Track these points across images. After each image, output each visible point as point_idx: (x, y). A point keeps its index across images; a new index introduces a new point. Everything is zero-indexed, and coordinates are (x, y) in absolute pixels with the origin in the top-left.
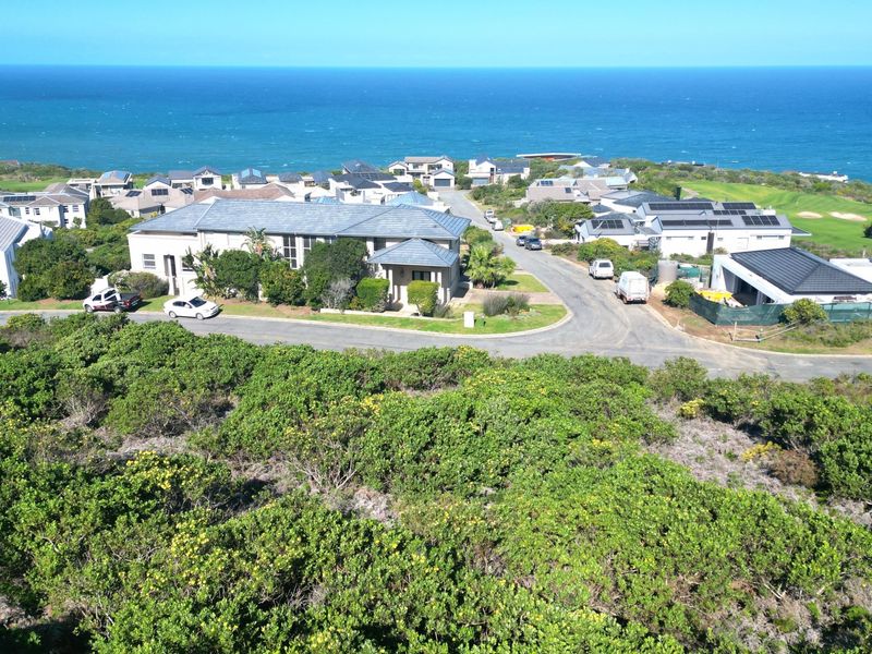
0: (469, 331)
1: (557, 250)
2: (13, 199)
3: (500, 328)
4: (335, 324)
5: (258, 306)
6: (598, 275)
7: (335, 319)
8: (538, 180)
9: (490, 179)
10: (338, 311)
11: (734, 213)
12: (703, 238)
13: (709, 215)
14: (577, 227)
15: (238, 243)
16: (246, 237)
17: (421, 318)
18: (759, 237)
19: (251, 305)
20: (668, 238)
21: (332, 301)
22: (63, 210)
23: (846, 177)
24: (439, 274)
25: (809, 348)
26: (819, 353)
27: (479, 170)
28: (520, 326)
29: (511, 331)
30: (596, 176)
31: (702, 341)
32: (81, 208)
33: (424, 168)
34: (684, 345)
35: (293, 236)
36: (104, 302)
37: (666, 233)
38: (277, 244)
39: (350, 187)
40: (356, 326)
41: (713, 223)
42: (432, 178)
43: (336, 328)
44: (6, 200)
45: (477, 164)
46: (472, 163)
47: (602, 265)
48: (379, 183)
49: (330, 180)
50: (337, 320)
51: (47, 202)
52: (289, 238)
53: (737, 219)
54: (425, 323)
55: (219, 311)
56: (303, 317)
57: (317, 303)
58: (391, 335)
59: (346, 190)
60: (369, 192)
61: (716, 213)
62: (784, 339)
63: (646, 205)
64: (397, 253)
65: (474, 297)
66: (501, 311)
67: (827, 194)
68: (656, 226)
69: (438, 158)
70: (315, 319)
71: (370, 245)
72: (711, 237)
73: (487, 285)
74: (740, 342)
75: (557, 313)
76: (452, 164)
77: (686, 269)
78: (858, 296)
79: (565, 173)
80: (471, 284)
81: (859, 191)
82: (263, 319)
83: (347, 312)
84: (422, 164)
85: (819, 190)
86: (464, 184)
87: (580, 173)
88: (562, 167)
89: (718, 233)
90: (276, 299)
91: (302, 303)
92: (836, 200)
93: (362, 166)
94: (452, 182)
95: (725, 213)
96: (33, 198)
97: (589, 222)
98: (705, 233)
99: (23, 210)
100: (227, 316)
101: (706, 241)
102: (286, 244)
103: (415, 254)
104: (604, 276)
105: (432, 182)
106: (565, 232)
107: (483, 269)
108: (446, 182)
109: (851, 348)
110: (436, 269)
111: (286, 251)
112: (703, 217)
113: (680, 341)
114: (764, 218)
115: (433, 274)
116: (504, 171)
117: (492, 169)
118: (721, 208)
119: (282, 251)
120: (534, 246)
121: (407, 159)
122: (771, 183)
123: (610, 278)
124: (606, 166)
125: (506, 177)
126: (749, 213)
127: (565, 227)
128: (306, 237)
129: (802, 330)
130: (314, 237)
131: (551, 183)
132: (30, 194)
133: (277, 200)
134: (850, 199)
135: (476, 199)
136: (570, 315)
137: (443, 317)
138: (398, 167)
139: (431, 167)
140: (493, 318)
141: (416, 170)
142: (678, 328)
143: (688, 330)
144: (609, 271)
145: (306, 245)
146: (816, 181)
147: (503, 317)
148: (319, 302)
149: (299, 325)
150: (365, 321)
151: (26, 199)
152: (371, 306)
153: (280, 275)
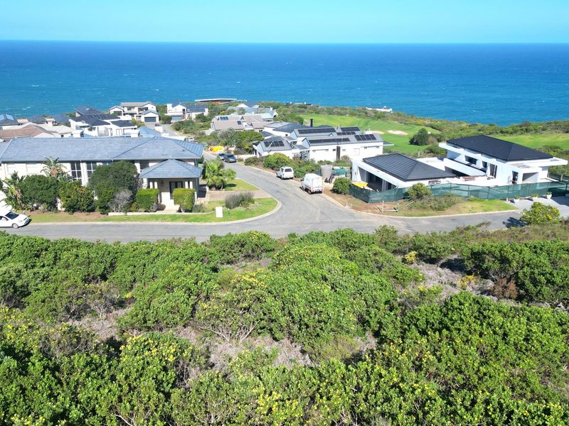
0: (220, 220)
1: (248, 162)
3: (240, 216)
4: (122, 223)
5: (58, 215)
6: (285, 177)
7: (121, 219)
8: (217, 117)
9: (183, 117)
10: (122, 214)
11: (349, 134)
12: (334, 150)
13: (334, 136)
14: (254, 146)
15: (37, 170)
16: (44, 165)
17: (183, 213)
18: (366, 148)
19: (52, 214)
20: (314, 151)
21: (117, 207)
23: (391, 110)
25: (425, 213)
26: (432, 215)
27: (175, 110)
28: (253, 214)
29: (248, 218)
30: (253, 113)
31: (364, 213)
33: (136, 110)
34: (354, 217)
35: (78, 162)
37: (312, 148)
38: (67, 168)
39: (87, 125)
40: (139, 223)
41: (339, 140)
42: (143, 117)
43: (125, 226)
45: (173, 106)
46: (169, 106)
47: (287, 170)
48: (108, 121)
49: (70, 120)
50: (123, 220)
52: (75, 164)
53: (351, 137)
54: (188, 217)
55: (30, 220)
56: (96, 220)
57: (105, 209)
58: (167, 227)
59: (84, 127)
60: (102, 128)
61: (339, 134)
62: (410, 208)
63: (296, 130)
64: (160, 170)
65: (212, 196)
66: (237, 205)
67: (383, 120)
68: (306, 144)
69: (145, 103)
70: (106, 221)
71: (138, 165)
72: (338, 149)
73: (218, 188)
74: (385, 213)
75: (271, 204)
76: (155, 107)
77: (337, 170)
78: (441, 180)
79: (233, 111)
80: (207, 188)
81: (400, 117)
82: (66, 223)
83: (129, 214)
84: (133, 107)
85: (379, 118)
86: (167, 120)
87: (243, 111)
88: (230, 108)
89: (343, 146)
90: (72, 208)
91: (93, 210)
92: (390, 123)
93: (91, 110)
94: (157, 119)
95: (344, 134)
97: (262, 143)
98: (335, 147)
100: (35, 224)
101: (336, 152)
102: (73, 168)
103: (172, 170)
104: (288, 177)
105: (143, 119)
106: (247, 150)
107: (215, 177)
108: (153, 119)
109: (448, 211)
110: (189, 180)
111: (74, 173)
112: (331, 137)
113: (352, 215)
114: (367, 136)
115: (186, 183)
116: (192, 111)
117: (184, 110)
118: (341, 131)
120: (231, 160)
121: (122, 104)
122: (352, 114)
123: (292, 178)
124: (257, 106)
125: (194, 115)
126: (358, 133)
127: (247, 147)
128: (88, 162)
129: (419, 202)
130: (95, 162)
131: (227, 118)
133: (35, 137)
134: (396, 122)
135: (177, 130)
136: (280, 205)
137: (199, 211)
138: (117, 110)
139: (140, 109)
140: (233, 210)
141: (130, 112)
142: (347, 207)
143: (354, 208)
144: (291, 174)
145: (89, 168)
146: (376, 112)
147: (240, 209)
148: (107, 208)
149: (95, 226)
150: (144, 219)
152: (148, 208)
153: (74, 191)
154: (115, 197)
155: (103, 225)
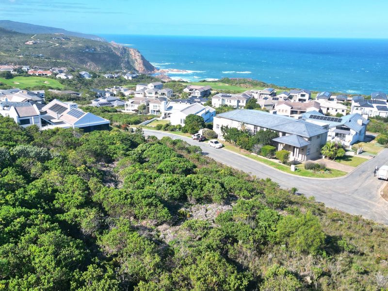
2: (224, 96)
3: (304, 174)
4: (251, 159)
5: (235, 148)
10: (256, 155)
17: (282, 164)
21: (255, 151)
22: (239, 102)
24: (298, 149)
28: (313, 175)
31: (383, 200)
32: (245, 102)
35: (257, 126)
36: (196, 137)
40: (256, 161)
44: (222, 96)
48: (374, 105)
50: (254, 159)
51: (234, 98)
52: (256, 126)
54: (280, 166)
55: (223, 146)
56: (244, 154)
57: (251, 151)
66: (311, 169)
71: (281, 134)
73: (331, 159)
75: (338, 175)
80: (324, 157)
82: (235, 153)
83: (259, 156)
90: (243, 147)
96: (230, 96)
99: (226, 100)
100: (224, 149)
102: (255, 128)
107: (327, 151)
110: (297, 148)
115: (296, 149)
119: (253, 131)
128: (261, 127)
130: (263, 128)
132: (230, 95)
136: (344, 177)
140: (306, 170)
142: (381, 193)
143: (384, 195)
147: (311, 171)
148: (251, 150)
149: (239, 157)
150: (260, 160)
151: (228, 96)
152: (265, 156)
153: (243, 139)
154: (254, 146)
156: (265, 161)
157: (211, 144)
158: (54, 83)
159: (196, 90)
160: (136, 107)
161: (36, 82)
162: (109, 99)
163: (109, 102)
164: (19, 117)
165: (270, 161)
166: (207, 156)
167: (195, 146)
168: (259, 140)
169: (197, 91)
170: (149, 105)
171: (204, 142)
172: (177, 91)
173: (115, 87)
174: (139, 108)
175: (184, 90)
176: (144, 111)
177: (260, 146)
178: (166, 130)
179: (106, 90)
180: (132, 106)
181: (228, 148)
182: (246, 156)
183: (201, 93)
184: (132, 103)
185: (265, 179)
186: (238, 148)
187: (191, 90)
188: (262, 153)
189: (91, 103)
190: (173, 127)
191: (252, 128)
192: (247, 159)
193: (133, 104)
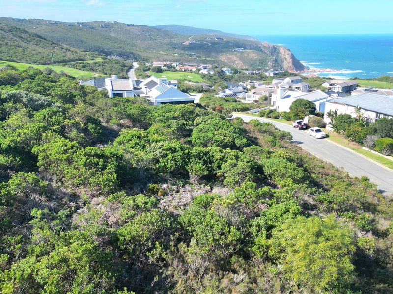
2: (368, 90)
4: (357, 154)
10: (369, 150)
19: (344, 139)
35: (380, 113)
44: (366, 90)
50: (361, 153)
51: (381, 93)
52: (378, 114)
55: (327, 136)
83: (372, 151)
96: (377, 91)
102: (377, 117)
119: (373, 120)
128: (385, 115)
130: (388, 115)
132: (377, 89)
148: (362, 143)
149: (344, 150)
150: (372, 157)
151: (374, 91)
152: (381, 152)
153: (354, 127)
154: (366, 137)
155: (347, 151)
156: (378, 159)
157: (312, 133)
158: (195, 77)
159: (337, 84)
160: (257, 98)
161: (181, 76)
162: (236, 91)
163: (235, 93)
164: (113, 90)
165: (387, 159)
166: (299, 145)
167: (283, 131)
168: (376, 131)
169: (338, 86)
170: (271, 96)
171: (305, 131)
172: (316, 87)
173: (249, 81)
174: (260, 99)
175: (324, 85)
176: (265, 102)
177: (375, 138)
178: (269, 117)
179: (240, 83)
180: (253, 96)
181: (333, 140)
182: (353, 149)
183: (343, 88)
184: (254, 93)
185: (360, 177)
186: (347, 141)
187: (331, 85)
188: (377, 148)
189: (219, 94)
190: (276, 114)
191: (373, 116)
192: (352, 154)
193: (254, 95)
